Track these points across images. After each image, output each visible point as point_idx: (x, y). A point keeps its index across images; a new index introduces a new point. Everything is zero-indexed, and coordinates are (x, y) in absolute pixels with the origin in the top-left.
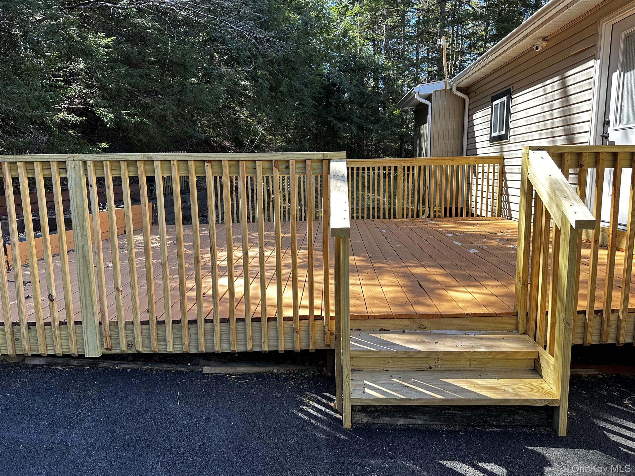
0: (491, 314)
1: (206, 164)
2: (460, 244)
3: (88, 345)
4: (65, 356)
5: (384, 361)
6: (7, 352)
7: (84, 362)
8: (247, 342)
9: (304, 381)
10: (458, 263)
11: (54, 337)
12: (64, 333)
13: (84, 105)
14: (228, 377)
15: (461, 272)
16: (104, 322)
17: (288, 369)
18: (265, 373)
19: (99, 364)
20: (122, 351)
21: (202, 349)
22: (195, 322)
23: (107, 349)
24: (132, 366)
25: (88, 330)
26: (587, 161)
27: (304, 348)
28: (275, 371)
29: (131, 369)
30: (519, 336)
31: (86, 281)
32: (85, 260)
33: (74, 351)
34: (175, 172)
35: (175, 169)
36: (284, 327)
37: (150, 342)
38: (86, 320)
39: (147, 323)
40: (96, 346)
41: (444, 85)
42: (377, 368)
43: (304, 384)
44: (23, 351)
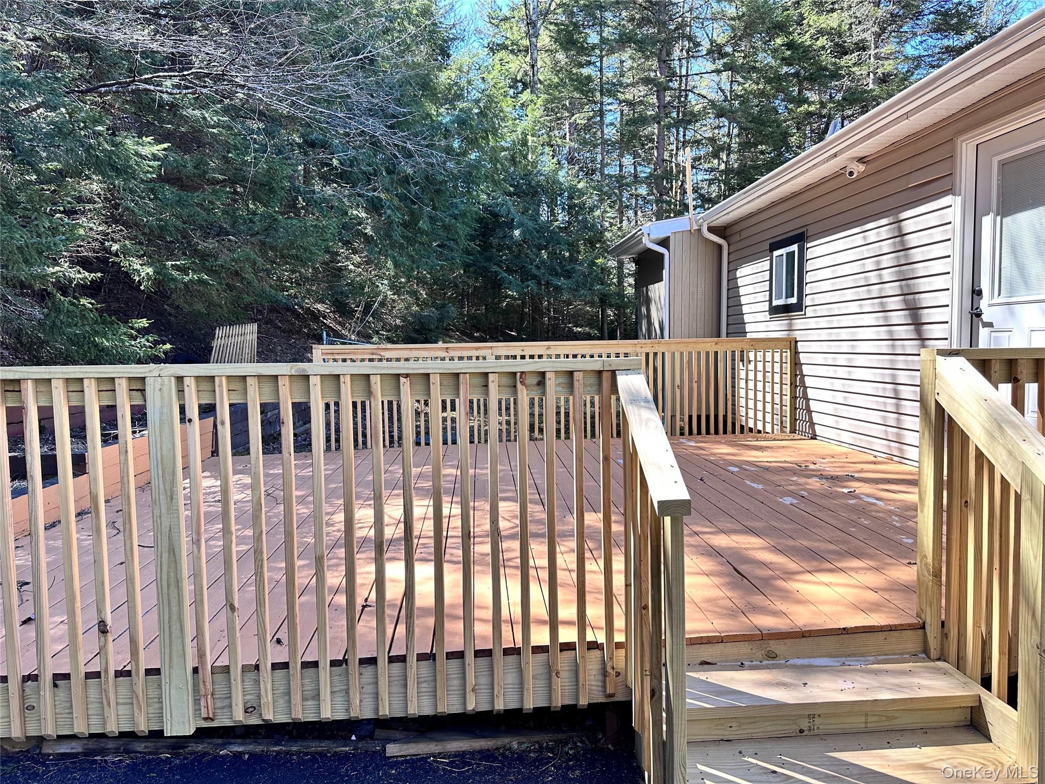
0: (882, 627)
1: (402, 380)
2: (760, 487)
3: (171, 714)
4: (122, 735)
5: (723, 724)
6: (10, 733)
7: (159, 744)
8: (468, 695)
9: (571, 763)
10: (775, 524)
11: (104, 700)
12: (124, 691)
13: (98, 253)
14: (433, 761)
15: (791, 543)
16: (204, 669)
17: (536, 739)
18: (497, 749)
19: (187, 747)
20: (235, 722)
21: (385, 711)
22: (372, 661)
23: (205, 719)
24: (250, 748)
25: (173, 685)
26: (1025, 372)
27: (568, 702)
28: (515, 745)
29: (250, 754)
30: (932, 664)
31: (174, 594)
32: (172, 556)
33: (143, 727)
34: (347, 394)
35: (347, 390)
36: (533, 664)
37: (289, 701)
38: (170, 667)
39: (285, 665)
40: (187, 715)
41: (688, 223)
42: (711, 737)
43: (572, 768)
44: (43, 728)
